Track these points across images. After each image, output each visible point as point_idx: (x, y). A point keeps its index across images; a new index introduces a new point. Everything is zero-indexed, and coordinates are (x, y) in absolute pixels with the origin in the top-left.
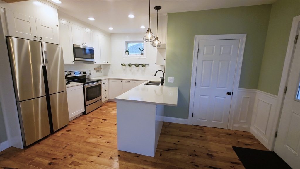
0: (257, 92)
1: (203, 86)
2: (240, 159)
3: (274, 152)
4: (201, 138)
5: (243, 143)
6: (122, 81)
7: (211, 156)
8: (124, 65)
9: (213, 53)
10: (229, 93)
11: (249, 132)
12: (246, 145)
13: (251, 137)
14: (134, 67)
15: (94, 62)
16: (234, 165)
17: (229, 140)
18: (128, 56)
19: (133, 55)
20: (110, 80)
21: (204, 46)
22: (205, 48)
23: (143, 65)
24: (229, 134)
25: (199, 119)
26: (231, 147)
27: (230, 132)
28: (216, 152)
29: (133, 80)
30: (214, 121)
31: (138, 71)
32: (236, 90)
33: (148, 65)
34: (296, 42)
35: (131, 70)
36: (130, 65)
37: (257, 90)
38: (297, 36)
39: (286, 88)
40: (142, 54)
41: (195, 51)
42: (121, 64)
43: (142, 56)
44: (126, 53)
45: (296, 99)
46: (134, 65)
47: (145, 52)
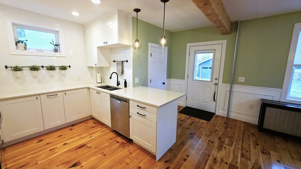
2: (188, 115)
3: (187, 107)
7: (183, 121)
8: (16, 69)
9: (157, 57)
14: (43, 70)
19: (35, 51)
22: (154, 53)
23: (62, 67)
28: (181, 118)
31: (52, 76)
32: (165, 81)
33: (70, 67)
34: (189, 55)
36: (34, 68)
38: (189, 52)
39: (188, 75)
40: (56, 51)
41: (149, 55)
42: (6, 67)
43: (58, 54)
44: (16, 45)
45: (193, 80)
46: (43, 67)
47: (62, 47)
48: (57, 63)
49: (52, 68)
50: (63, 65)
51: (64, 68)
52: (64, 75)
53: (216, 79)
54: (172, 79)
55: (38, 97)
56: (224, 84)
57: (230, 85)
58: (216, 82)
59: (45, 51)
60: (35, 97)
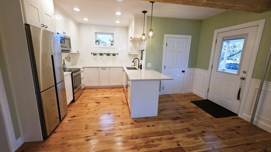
0: (196, 69)
1: (169, 68)
2: (197, 106)
3: (207, 99)
4: (173, 101)
5: (193, 98)
6: (98, 69)
7: (185, 108)
8: (95, 54)
9: (175, 47)
10: (183, 72)
11: (192, 93)
12: (195, 99)
13: (195, 95)
14: (105, 56)
15: (71, 51)
16: (197, 109)
17: (187, 99)
18: (99, 46)
19: (103, 45)
20: (85, 68)
21: (170, 42)
22: (171, 43)
23: (113, 54)
24: (185, 96)
25: (167, 90)
26: (190, 101)
27: (184, 95)
28: (185, 106)
29: (109, 67)
30: (175, 90)
31: (109, 59)
32: (186, 69)
33: (118, 54)
34: (216, 43)
35: (101, 59)
36: (101, 54)
37: (196, 68)
38: (217, 40)
39: (212, 65)
40: (112, 45)
41: (165, 45)
42: (92, 53)
43: (112, 47)
44: (96, 43)
45: (217, 71)
46: (105, 54)
47: (115, 43)
48: (111, 52)
49: (108, 55)
50: (114, 53)
51: (114, 55)
52: (114, 59)
53: (245, 72)
54: (197, 69)
55: (98, 68)
56: (254, 80)
57: (261, 81)
58: (244, 75)
59: (107, 45)
60: (97, 68)
